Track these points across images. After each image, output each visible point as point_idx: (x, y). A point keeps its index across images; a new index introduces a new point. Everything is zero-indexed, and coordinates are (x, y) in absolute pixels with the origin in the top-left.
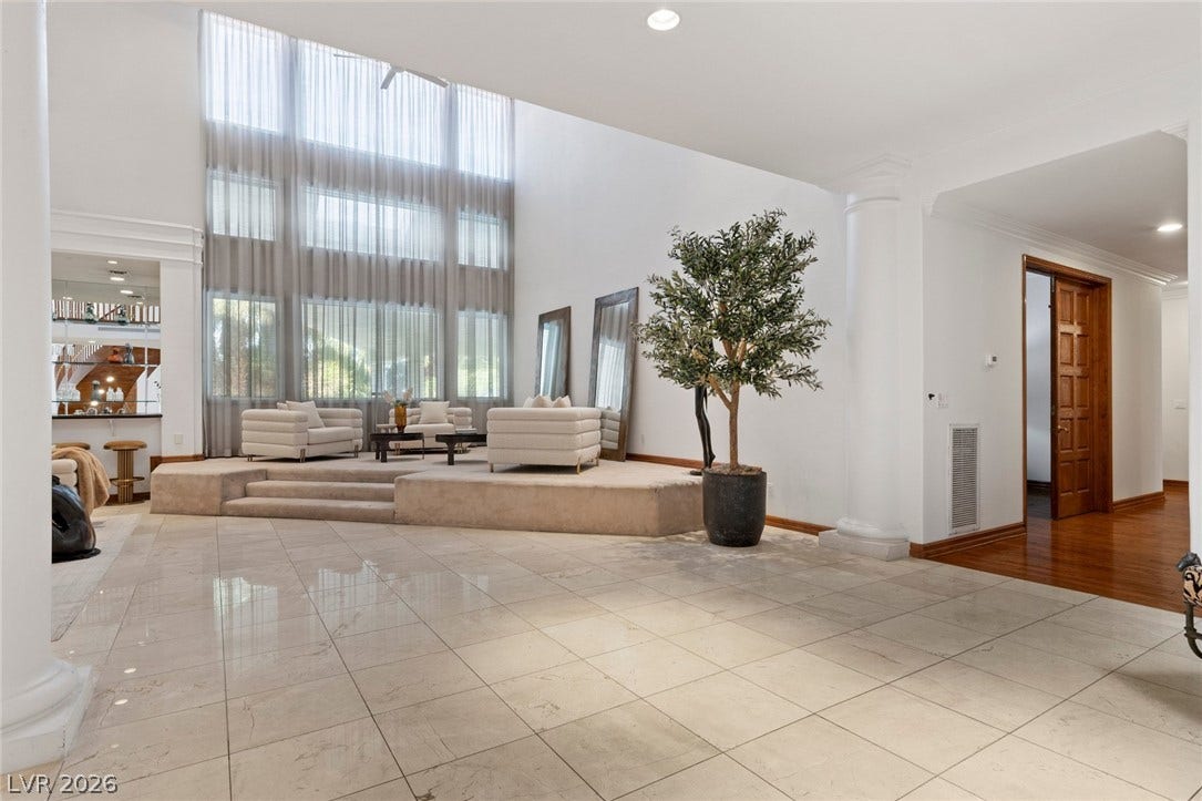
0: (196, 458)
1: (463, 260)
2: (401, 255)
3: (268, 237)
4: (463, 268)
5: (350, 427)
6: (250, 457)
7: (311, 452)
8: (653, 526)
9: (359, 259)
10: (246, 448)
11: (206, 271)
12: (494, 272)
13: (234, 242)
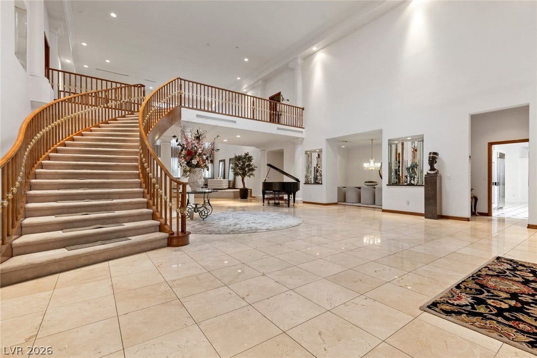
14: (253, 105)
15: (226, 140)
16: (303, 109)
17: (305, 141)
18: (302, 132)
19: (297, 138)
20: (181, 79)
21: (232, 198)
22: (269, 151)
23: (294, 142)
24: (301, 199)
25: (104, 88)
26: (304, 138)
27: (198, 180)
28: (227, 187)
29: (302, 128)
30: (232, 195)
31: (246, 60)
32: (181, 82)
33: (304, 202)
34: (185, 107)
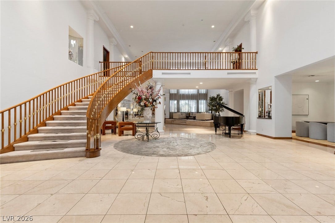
0: (169, 119)
1: (200, 93)
2: (191, 93)
3: (176, 93)
4: (200, 94)
5: (184, 116)
6: (174, 119)
7: (180, 118)
8: (210, 125)
9: (186, 94)
10: (174, 118)
11: (170, 98)
12: (204, 94)
13: (173, 94)
14: (205, 59)
15: (198, 87)
16: (257, 53)
17: (258, 81)
18: (255, 73)
19: (250, 79)
20: (153, 53)
21: (209, 127)
22: (235, 92)
23: (248, 83)
24: (255, 131)
25: (117, 66)
26: (257, 78)
27: (147, 115)
28: (210, 118)
29: (255, 69)
30: (209, 125)
31: (213, 27)
32: (153, 54)
33: (257, 134)
34: (155, 69)
